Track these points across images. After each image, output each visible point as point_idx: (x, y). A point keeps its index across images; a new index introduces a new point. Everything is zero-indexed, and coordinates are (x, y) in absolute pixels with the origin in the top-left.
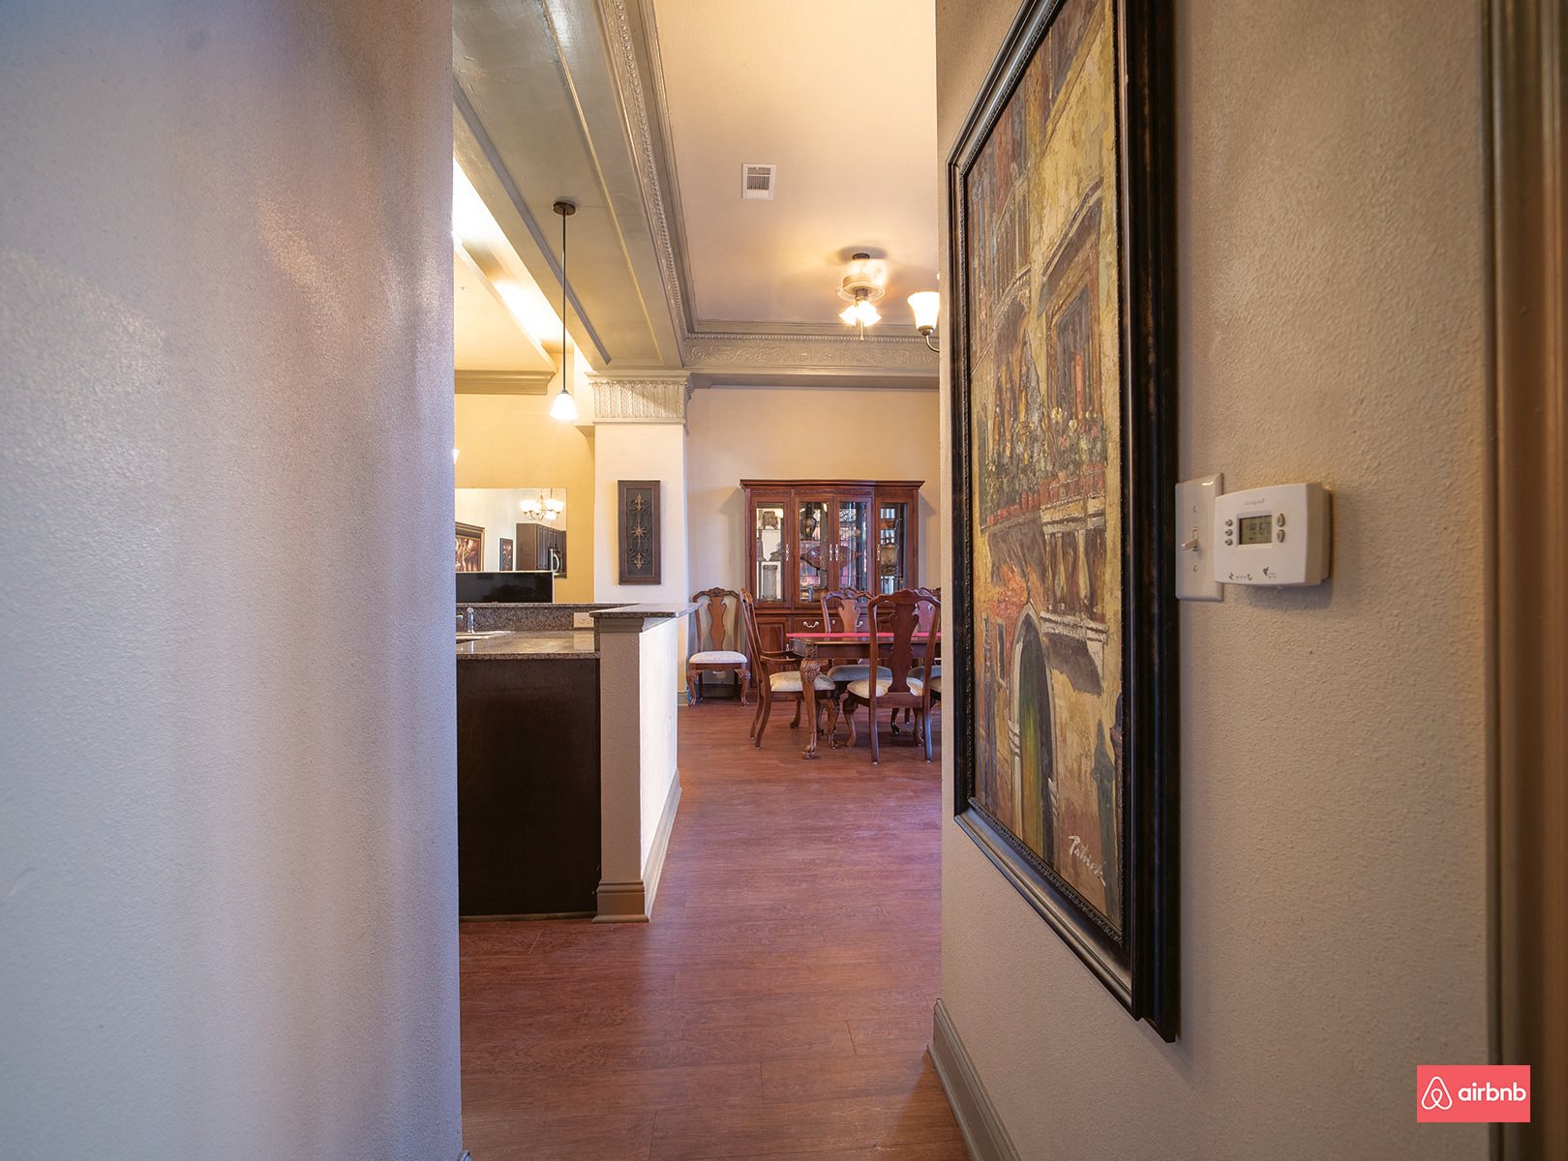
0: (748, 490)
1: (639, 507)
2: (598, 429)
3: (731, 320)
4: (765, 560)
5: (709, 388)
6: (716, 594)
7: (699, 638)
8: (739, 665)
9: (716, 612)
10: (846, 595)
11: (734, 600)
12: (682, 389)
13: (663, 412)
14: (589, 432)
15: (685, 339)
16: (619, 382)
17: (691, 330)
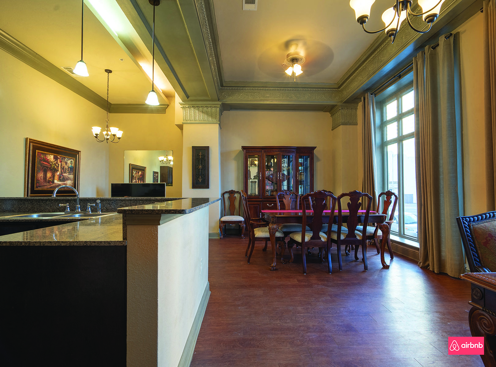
0: (245, 151)
1: (200, 157)
2: (185, 126)
3: (238, 81)
4: (252, 179)
5: (229, 111)
6: (232, 192)
7: (225, 210)
8: (240, 222)
9: (232, 199)
10: (286, 193)
11: (239, 195)
12: (218, 109)
13: (210, 119)
14: (181, 127)
15: (219, 89)
16: (193, 107)
17: (222, 86)
